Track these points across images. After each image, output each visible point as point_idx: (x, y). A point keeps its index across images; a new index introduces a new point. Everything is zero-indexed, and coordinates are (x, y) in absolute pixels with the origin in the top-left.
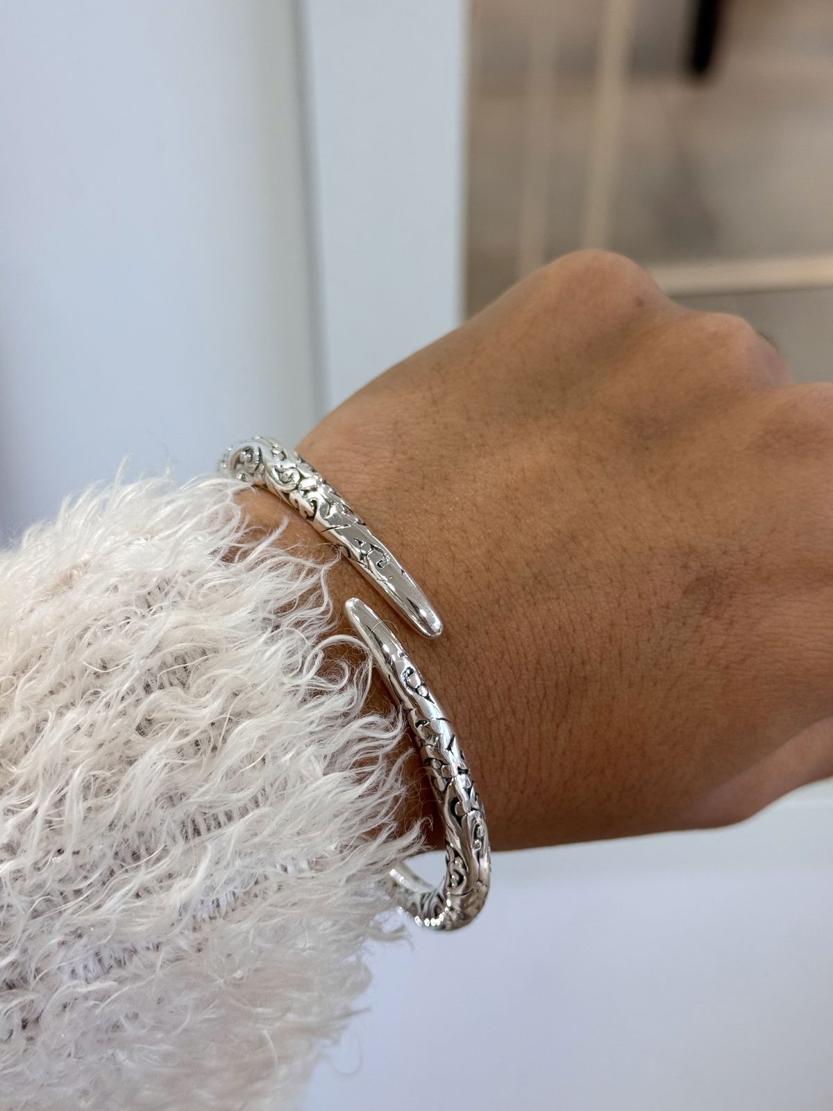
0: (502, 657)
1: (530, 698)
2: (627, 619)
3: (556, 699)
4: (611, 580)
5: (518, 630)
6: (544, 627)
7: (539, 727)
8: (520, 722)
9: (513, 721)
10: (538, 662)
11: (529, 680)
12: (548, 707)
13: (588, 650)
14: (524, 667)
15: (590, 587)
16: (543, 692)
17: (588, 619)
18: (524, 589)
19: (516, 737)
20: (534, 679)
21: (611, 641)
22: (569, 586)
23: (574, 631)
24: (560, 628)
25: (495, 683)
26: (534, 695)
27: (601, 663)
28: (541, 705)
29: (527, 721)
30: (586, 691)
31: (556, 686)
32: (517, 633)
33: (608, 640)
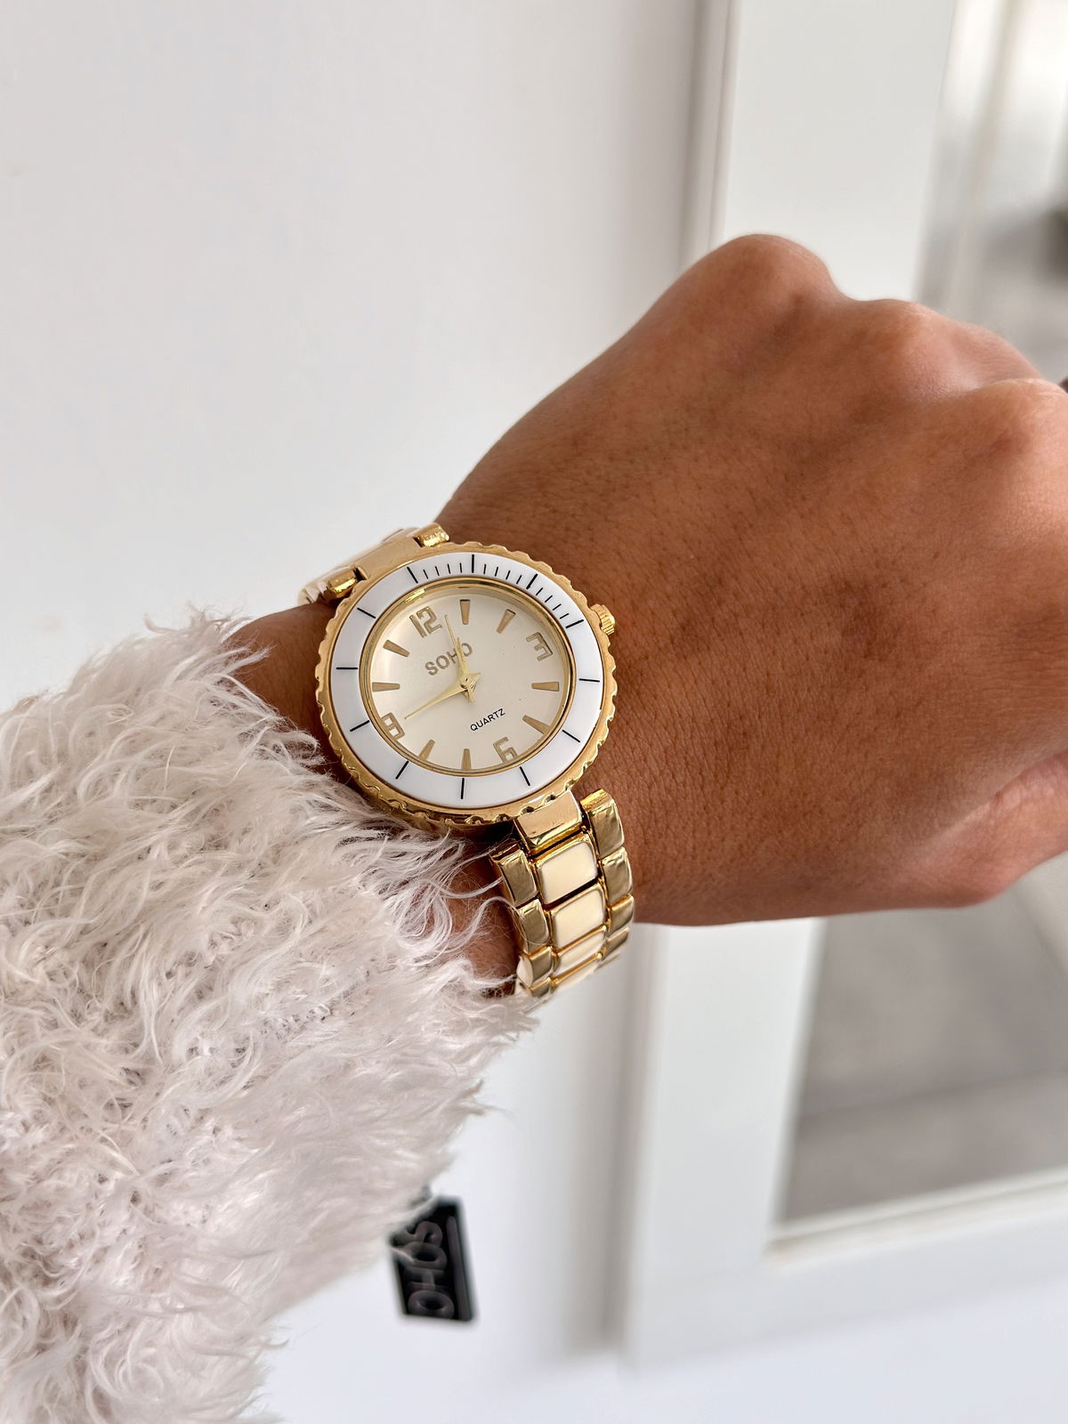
1: (689, 759)
2: (783, 668)
3: (716, 758)
4: (763, 626)
5: (669, 686)
7: (702, 788)
9: (674, 784)
11: (685, 739)
12: (710, 768)
13: (744, 705)
14: (679, 726)
15: (741, 634)
16: (702, 750)
18: (672, 643)
19: (679, 801)
22: (719, 635)
23: (728, 684)
24: (713, 683)
25: (651, 745)
26: (692, 755)
27: (759, 717)
29: (688, 783)
30: (748, 748)
31: (716, 744)
32: (668, 690)
33: (765, 692)
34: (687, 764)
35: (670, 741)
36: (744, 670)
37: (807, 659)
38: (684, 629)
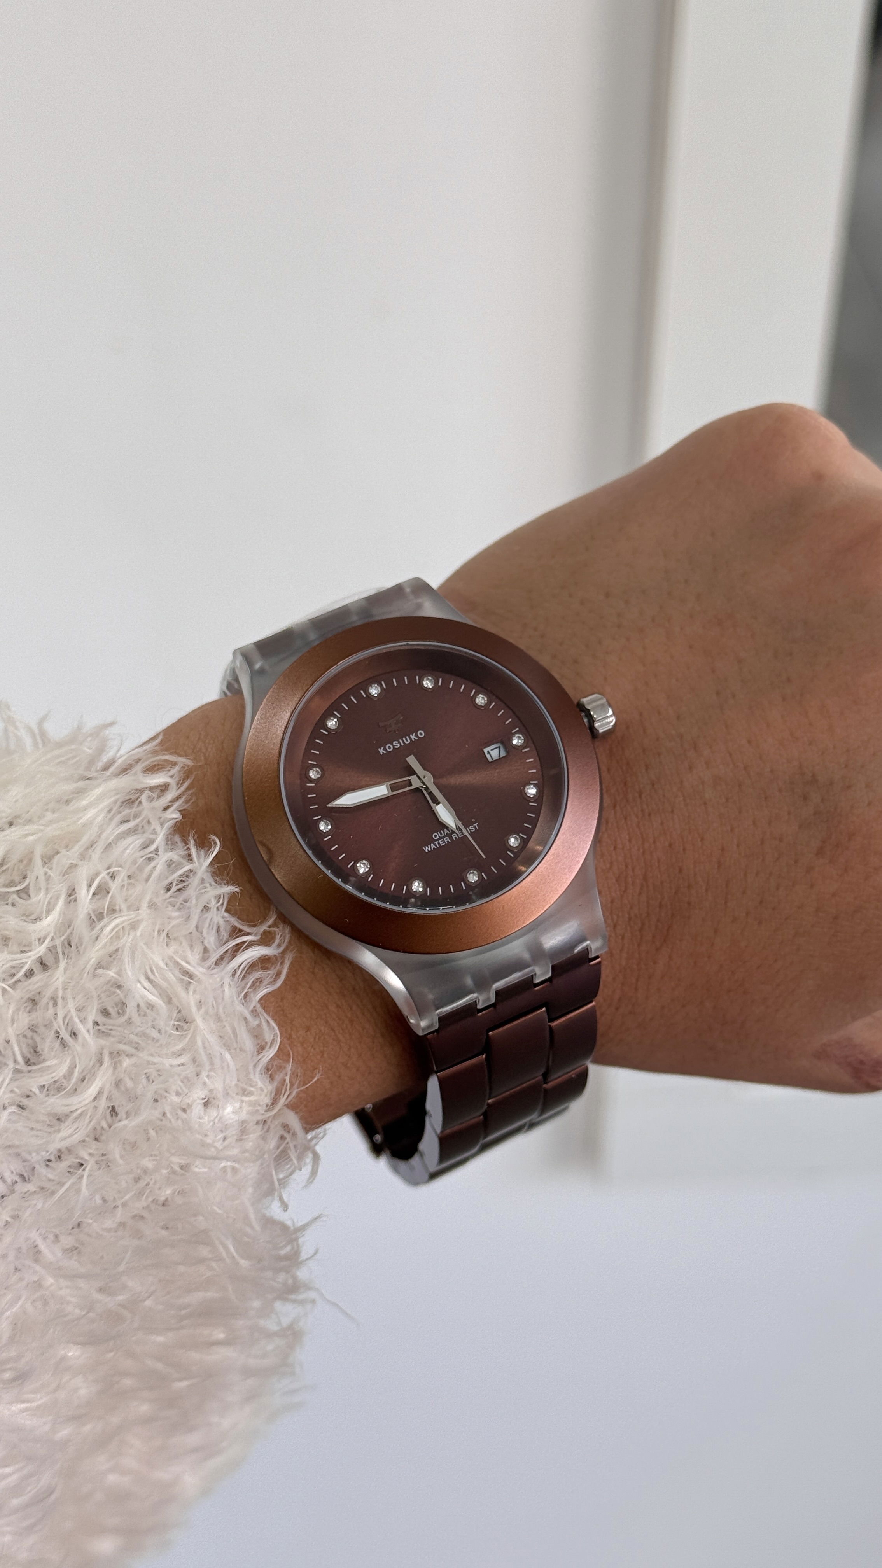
0: (611, 868)
2: (738, 846)
3: (658, 920)
6: (655, 842)
8: (620, 937)
10: (645, 878)
15: (705, 804)
17: (699, 840)
18: (640, 797)
20: (640, 894)
21: (719, 867)
23: (684, 850)
24: (670, 845)
27: (707, 890)
28: (643, 924)
31: (661, 906)
33: (716, 866)
34: (630, 919)
35: (618, 893)
36: (702, 839)
37: (762, 842)
38: (653, 785)
